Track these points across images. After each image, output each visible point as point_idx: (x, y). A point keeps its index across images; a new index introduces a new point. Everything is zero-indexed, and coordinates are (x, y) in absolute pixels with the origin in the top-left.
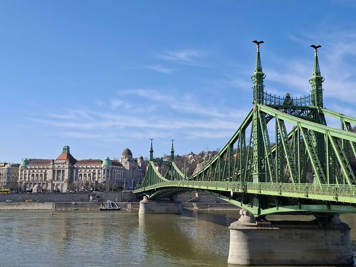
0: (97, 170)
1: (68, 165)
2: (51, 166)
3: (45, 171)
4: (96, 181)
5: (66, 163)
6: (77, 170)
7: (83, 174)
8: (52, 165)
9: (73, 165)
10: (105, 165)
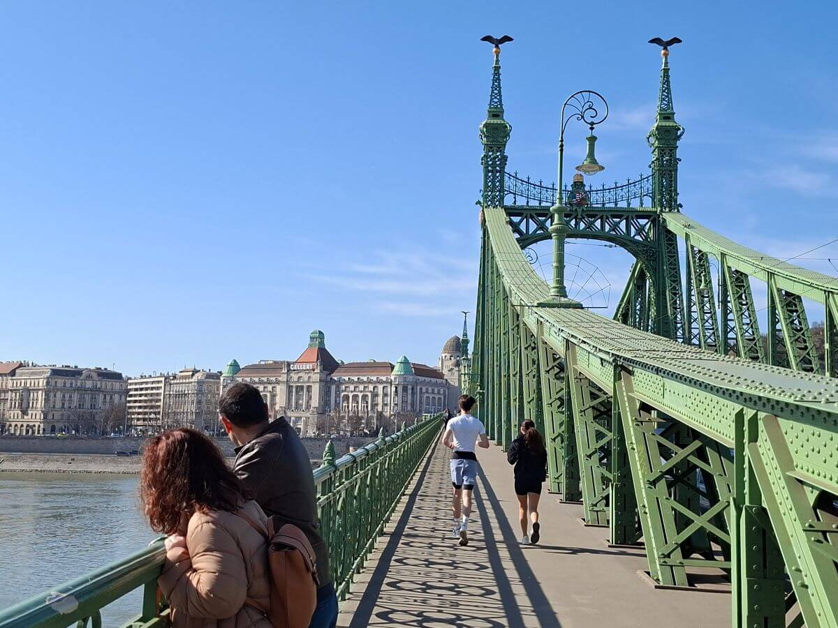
0: (380, 387)
1: (318, 375)
2: (283, 378)
3: (273, 388)
4: (377, 411)
5: (314, 370)
6: (338, 387)
7: (351, 395)
8: (286, 375)
9: (330, 374)
10: (398, 375)
